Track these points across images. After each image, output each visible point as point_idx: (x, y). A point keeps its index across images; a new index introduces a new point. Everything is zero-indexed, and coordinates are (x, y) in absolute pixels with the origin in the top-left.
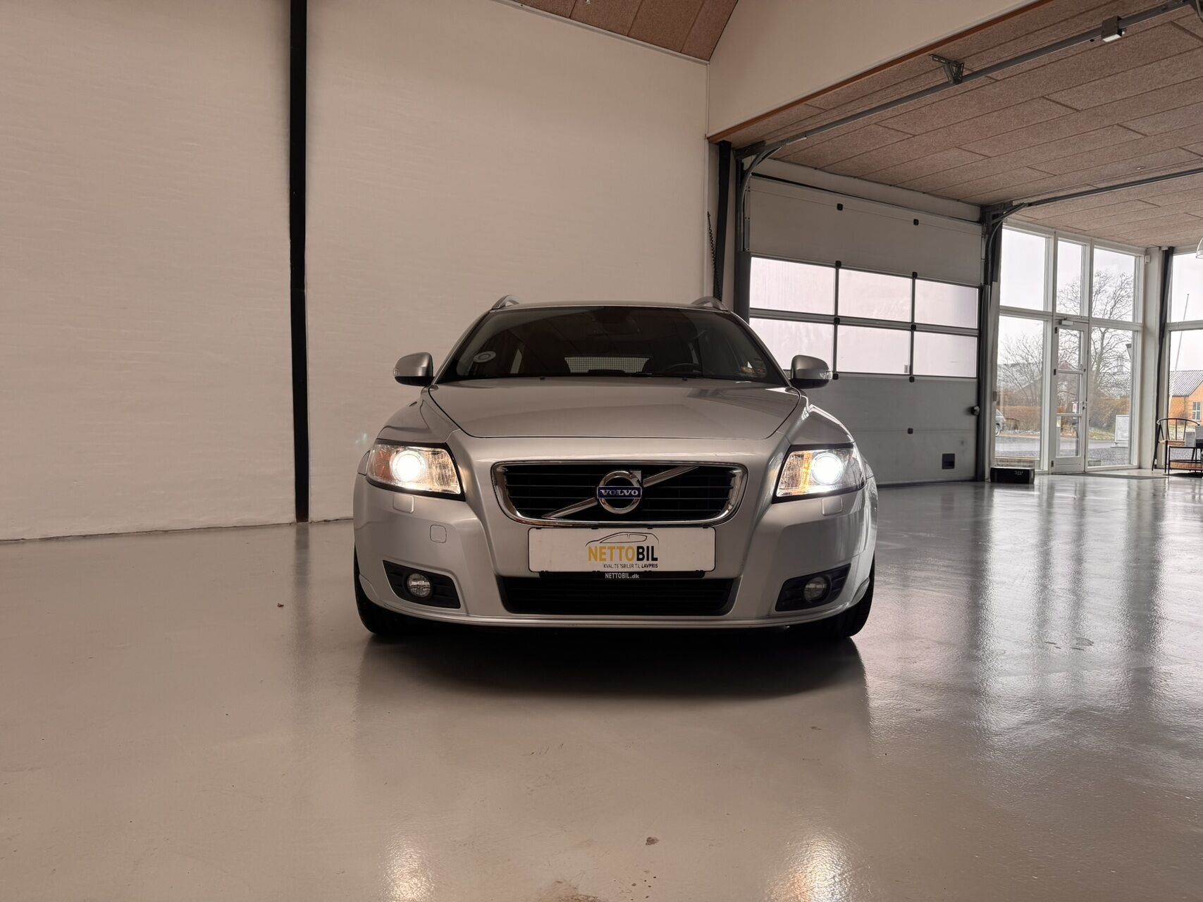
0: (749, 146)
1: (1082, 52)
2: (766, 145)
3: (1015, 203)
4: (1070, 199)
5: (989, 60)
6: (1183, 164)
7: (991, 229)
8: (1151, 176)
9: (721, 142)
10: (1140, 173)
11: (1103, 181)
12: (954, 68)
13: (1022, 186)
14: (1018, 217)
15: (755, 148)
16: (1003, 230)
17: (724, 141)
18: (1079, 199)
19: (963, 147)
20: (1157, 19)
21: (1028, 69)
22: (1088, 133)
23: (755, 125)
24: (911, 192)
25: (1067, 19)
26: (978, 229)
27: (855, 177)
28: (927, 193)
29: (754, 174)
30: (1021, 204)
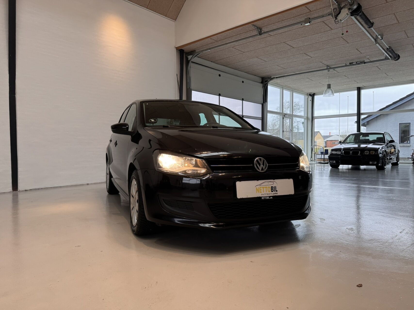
0: (190, 52)
1: (297, 28)
2: (196, 52)
3: (272, 77)
4: (288, 77)
5: (270, 28)
6: (321, 67)
7: (265, 86)
8: (311, 70)
9: (180, 50)
10: (309, 69)
11: (298, 71)
12: (259, 30)
13: (274, 71)
14: (273, 82)
15: (192, 52)
16: (268, 86)
17: (181, 49)
18: (290, 77)
19: (258, 57)
20: (319, 20)
21: (281, 32)
22: (296, 55)
23: (193, 44)
24: (241, 72)
25: (294, 17)
26: (261, 85)
27: (224, 66)
28: (246, 72)
29: (192, 62)
30: (274, 78)
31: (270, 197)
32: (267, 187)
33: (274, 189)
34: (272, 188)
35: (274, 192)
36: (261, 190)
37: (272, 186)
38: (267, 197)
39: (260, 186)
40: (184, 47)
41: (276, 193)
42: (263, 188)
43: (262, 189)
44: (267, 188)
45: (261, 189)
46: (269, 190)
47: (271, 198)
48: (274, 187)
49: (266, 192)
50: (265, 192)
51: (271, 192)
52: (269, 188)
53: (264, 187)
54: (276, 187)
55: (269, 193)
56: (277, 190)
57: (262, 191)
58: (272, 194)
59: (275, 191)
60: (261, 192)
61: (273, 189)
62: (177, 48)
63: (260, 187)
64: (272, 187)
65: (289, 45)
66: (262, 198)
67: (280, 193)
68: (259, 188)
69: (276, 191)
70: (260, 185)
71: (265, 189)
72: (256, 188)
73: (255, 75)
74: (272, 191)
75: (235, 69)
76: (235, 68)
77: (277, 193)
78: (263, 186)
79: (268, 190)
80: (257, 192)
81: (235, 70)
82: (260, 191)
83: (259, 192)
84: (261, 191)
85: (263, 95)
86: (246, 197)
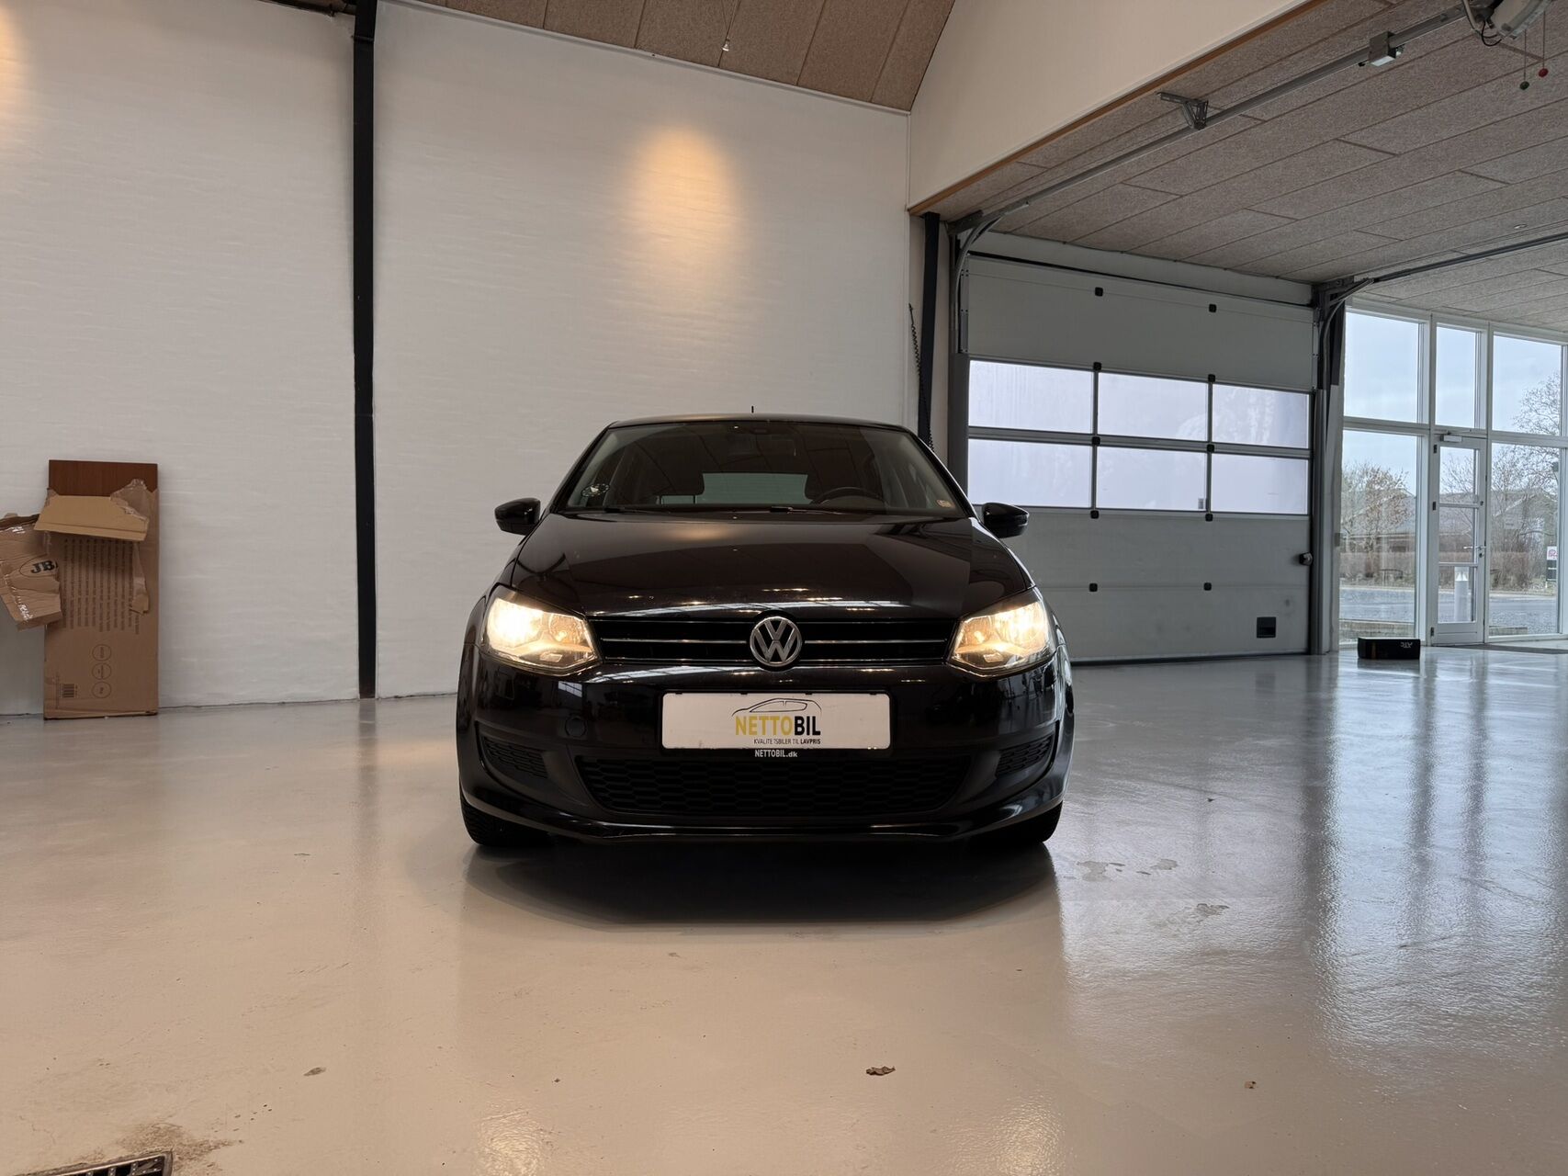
0: (963, 218)
2: (984, 215)
3: (1356, 279)
9: (925, 214)
11: (1473, 245)
12: (1194, 108)
15: (969, 220)
16: (1347, 314)
17: (930, 212)
19: (1253, 208)
21: (1300, 104)
24: (1203, 268)
25: (1326, 39)
26: (1308, 314)
27: (1122, 252)
28: (1230, 269)
29: (973, 253)
30: (1365, 280)
31: (787, 751)
32: (778, 718)
33: (805, 725)
34: (799, 722)
35: (805, 736)
36: (755, 725)
37: (799, 714)
38: (775, 749)
39: (752, 714)
40: (936, 202)
41: (814, 741)
42: (764, 719)
43: (759, 722)
44: (779, 723)
45: (754, 722)
46: (787, 729)
47: (795, 755)
48: (808, 718)
49: (775, 734)
50: (770, 735)
51: (792, 735)
52: (787, 723)
53: (767, 718)
54: (814, 718)
55: (784, 737)
56: (817, 730)
57: (758, 729)
58: (798, 742)
59: (808, 734)
60: (755, 733)
61: (801, 725)
62: (912, 212)
63: (751, 718)
64: (797, 718)
65: (1365, 147)
66: (757, 754)
67: (832, 738)
68: (748, 719)
69: (818, 733)
70: (752, 709)
71: (769, 723)
72: (737, 718)
73: (1277, 277)
74: (797, 733)
75: (1175, 261)
76: (1173, 258)
77: (819, 741)
78: (763, 714)
79: (782, 729)
80: (737, 733)
81: (1178, 263)
82: (750, 729)
83: (745, 733)
84: (754, 729)
85: (1316, 357)
86: (695, 745)
